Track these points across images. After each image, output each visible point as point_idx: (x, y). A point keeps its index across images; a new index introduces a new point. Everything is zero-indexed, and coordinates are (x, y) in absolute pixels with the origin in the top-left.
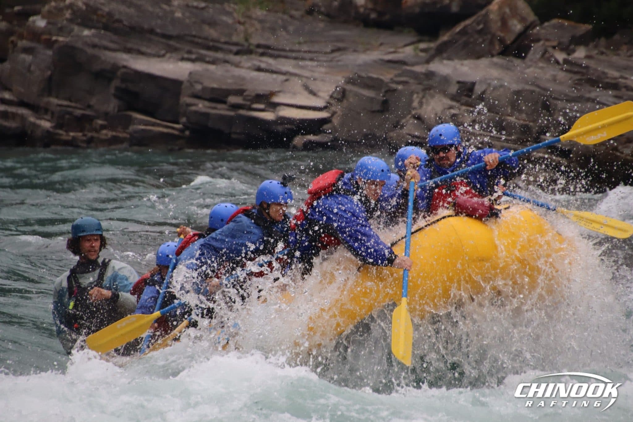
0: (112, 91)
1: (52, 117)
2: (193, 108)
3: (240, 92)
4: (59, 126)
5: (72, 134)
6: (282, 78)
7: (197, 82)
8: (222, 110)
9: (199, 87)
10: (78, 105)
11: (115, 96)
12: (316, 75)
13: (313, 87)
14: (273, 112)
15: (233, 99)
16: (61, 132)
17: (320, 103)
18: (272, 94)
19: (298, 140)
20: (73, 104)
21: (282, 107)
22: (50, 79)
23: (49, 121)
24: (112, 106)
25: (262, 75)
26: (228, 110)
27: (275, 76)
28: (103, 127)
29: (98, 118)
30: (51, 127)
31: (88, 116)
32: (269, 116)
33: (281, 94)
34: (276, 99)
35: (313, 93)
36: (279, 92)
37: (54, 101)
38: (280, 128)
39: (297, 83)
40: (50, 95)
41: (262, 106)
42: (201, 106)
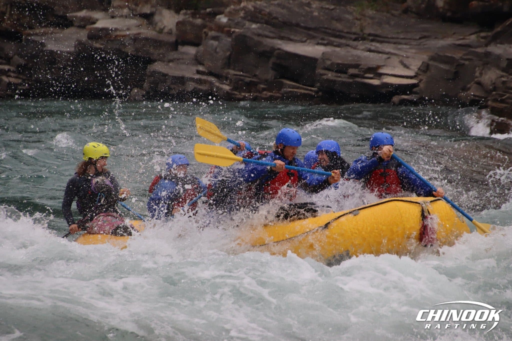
0: (270, 64)
1: (230, 83)
2: (325, 77)
3: (356, 66)
4: (235, 89)
5: (243, 94)
6: (385, 56)
7: (328, 59)
8: (343, 78)
9: (329, 63)
10: (248, 75)
11: (273, 69)
12: (409, 54)
13: (406, 62)
14: (379, 79)
15: (352, 71)
16: (236, 93)
17: (411, 73)
18: (379, 67)
19: (396, 99)
20: (244, 74)
21: (385, 76)
22: (229, 58)
23: (228, 85)
24: (270, 75)
25: (372, 55)
26: (348, 78)
27: (380, 55)
28: (264, 89)
29: (260, 83)
30: (230, 89)
31: (254, 82)
32: (376, 82)
33: (385, 68)
34: (381, 71)
35: (406, 67)
36: (384, 66)
37: (232, 72)
38: (384, 91)
39: (395, 60)
40: (229, 68)
41: (371, 76)
42: (330, 75)
